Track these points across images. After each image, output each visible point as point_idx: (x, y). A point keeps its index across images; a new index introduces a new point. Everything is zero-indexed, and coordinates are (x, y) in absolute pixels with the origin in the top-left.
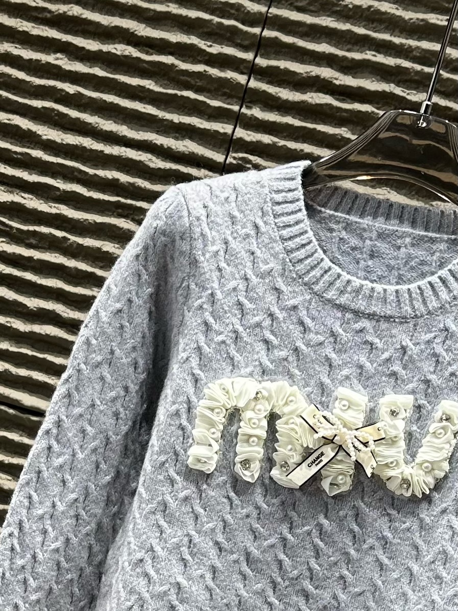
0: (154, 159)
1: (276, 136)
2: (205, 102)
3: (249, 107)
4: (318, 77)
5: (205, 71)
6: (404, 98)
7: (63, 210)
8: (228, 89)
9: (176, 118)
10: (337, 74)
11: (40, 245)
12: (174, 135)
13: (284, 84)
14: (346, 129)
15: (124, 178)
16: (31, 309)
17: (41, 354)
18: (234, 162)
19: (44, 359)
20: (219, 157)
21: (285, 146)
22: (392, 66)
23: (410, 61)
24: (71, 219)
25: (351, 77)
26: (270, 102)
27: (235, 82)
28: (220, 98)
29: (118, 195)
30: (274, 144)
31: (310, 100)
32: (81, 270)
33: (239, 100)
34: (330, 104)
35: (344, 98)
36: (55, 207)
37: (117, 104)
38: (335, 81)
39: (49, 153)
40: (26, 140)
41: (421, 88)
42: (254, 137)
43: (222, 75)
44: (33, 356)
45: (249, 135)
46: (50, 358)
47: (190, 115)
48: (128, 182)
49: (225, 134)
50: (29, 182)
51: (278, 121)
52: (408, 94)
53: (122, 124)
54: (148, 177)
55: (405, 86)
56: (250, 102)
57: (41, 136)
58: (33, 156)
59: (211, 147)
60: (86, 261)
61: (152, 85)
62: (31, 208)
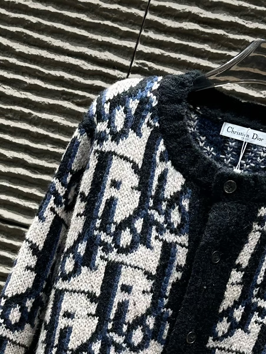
0: (86, 63)
1: (163, 49)
2: (118, 28)
3: (146, 31)
4: (190, 12)
5: (118, 8)
6: (244, 26)
7: (29, 96)
8: (133, 20)
9: (100, 38)
10: (202, 11)
11: (14, 118)
12: (98, 49)
13: (168, 17)
14: (207, 45)
15: (67, 76)
16: (9, 158)
17: (15, 185)
18: (137, 66)
19: (17, 189)
20: (127, 63)
21: (169, 55)
22: (236, 6)
23: (248, 3)
24: (34, 101)
25: (210, 13)
26: (160, 29)
27: (137, 16)
28: (127, 25)
29: (63, 87)
30: (162, 54)
31: (185, 27)
32: (40, 134)
33: (140, 26)
34: (198, 29)
35: (207, 26)
36: (24, 94)
37: (63, 29)
38: (200, 15)
39: (20, 60)
40: (6, 52)
41: (255, 20)
42: (149, 50)
43: (129, 11)
44: (10, 187)
45: (146, 49)
46: (21, 188)
47: (108, 36)
48: (69, 78)
49: (131, 48)
50: (8, 78)
51: (165, 40)
52: (247, 23)
53: (66, 42)
54: (82, 76)
55: (245, 18)
56: (147, 28)
57: (15, 49)
58: (10, 62)
59: (122, 56)
60: (43, 128)
61: (85, 18)
62: (9, 94)
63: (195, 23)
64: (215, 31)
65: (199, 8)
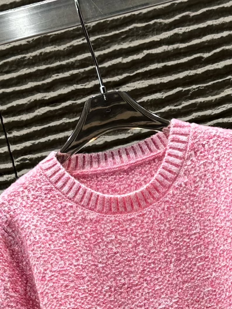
63: (45, 106)
64: (64, 104)
65: (42, 94)
